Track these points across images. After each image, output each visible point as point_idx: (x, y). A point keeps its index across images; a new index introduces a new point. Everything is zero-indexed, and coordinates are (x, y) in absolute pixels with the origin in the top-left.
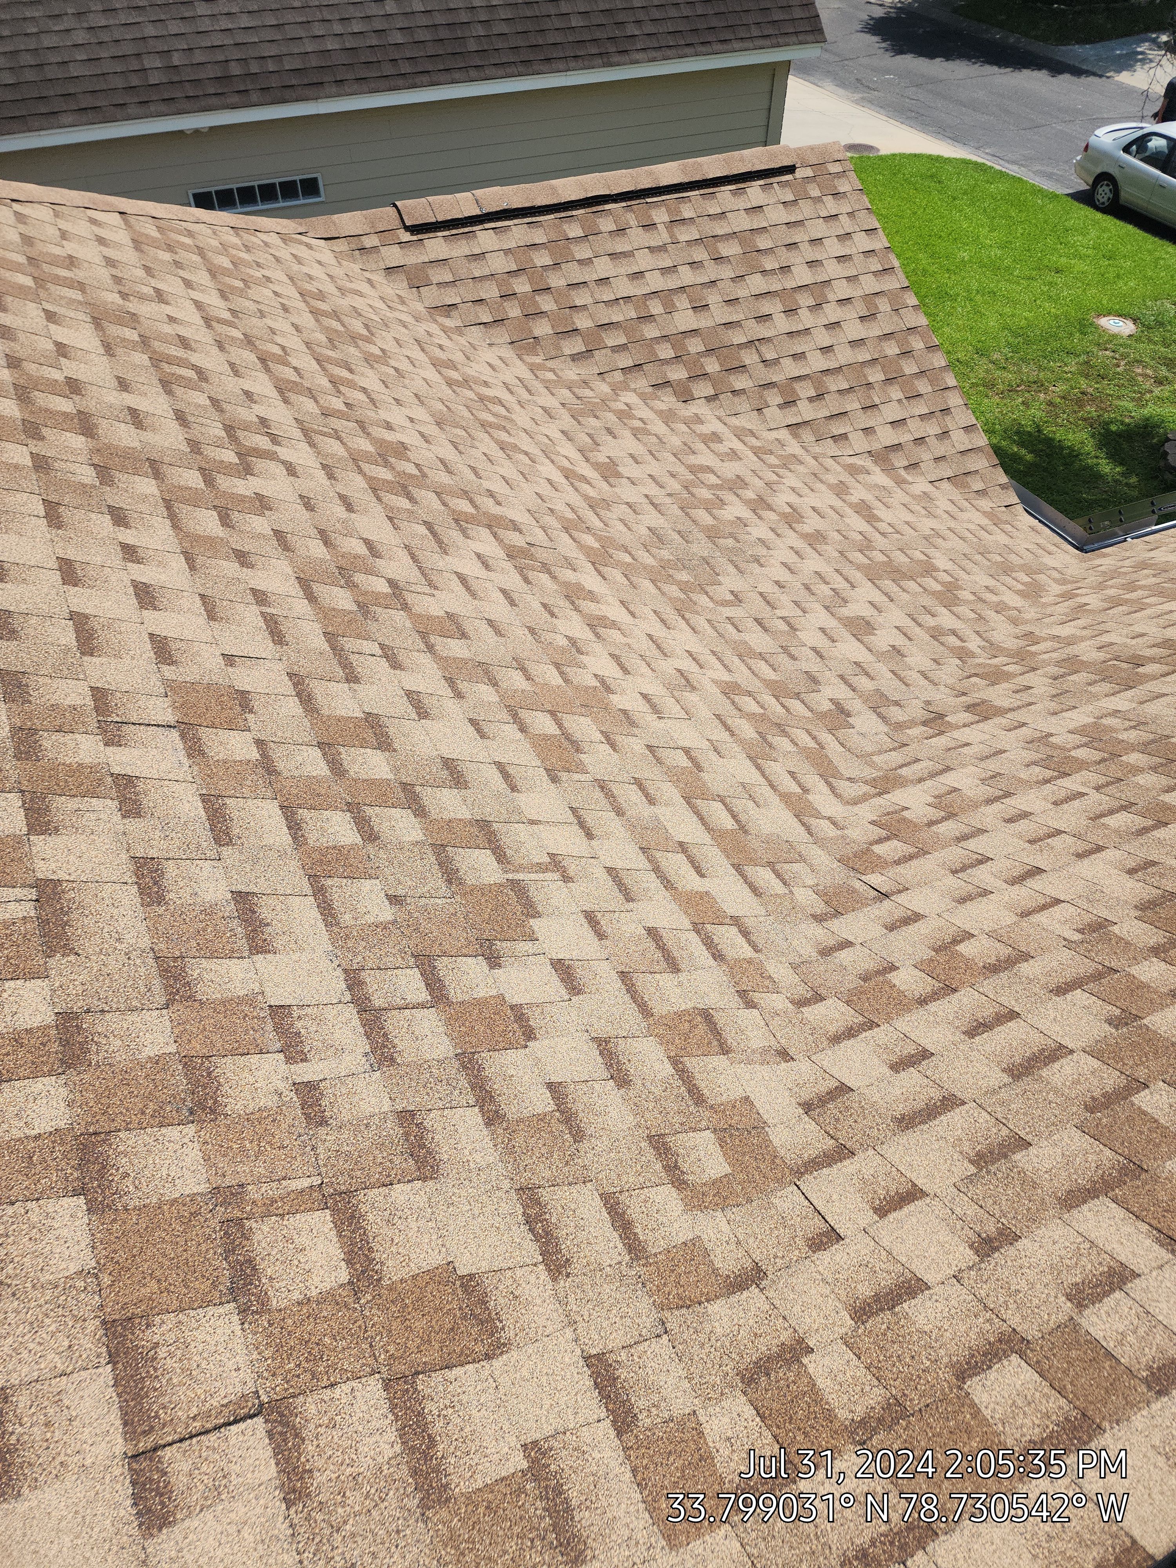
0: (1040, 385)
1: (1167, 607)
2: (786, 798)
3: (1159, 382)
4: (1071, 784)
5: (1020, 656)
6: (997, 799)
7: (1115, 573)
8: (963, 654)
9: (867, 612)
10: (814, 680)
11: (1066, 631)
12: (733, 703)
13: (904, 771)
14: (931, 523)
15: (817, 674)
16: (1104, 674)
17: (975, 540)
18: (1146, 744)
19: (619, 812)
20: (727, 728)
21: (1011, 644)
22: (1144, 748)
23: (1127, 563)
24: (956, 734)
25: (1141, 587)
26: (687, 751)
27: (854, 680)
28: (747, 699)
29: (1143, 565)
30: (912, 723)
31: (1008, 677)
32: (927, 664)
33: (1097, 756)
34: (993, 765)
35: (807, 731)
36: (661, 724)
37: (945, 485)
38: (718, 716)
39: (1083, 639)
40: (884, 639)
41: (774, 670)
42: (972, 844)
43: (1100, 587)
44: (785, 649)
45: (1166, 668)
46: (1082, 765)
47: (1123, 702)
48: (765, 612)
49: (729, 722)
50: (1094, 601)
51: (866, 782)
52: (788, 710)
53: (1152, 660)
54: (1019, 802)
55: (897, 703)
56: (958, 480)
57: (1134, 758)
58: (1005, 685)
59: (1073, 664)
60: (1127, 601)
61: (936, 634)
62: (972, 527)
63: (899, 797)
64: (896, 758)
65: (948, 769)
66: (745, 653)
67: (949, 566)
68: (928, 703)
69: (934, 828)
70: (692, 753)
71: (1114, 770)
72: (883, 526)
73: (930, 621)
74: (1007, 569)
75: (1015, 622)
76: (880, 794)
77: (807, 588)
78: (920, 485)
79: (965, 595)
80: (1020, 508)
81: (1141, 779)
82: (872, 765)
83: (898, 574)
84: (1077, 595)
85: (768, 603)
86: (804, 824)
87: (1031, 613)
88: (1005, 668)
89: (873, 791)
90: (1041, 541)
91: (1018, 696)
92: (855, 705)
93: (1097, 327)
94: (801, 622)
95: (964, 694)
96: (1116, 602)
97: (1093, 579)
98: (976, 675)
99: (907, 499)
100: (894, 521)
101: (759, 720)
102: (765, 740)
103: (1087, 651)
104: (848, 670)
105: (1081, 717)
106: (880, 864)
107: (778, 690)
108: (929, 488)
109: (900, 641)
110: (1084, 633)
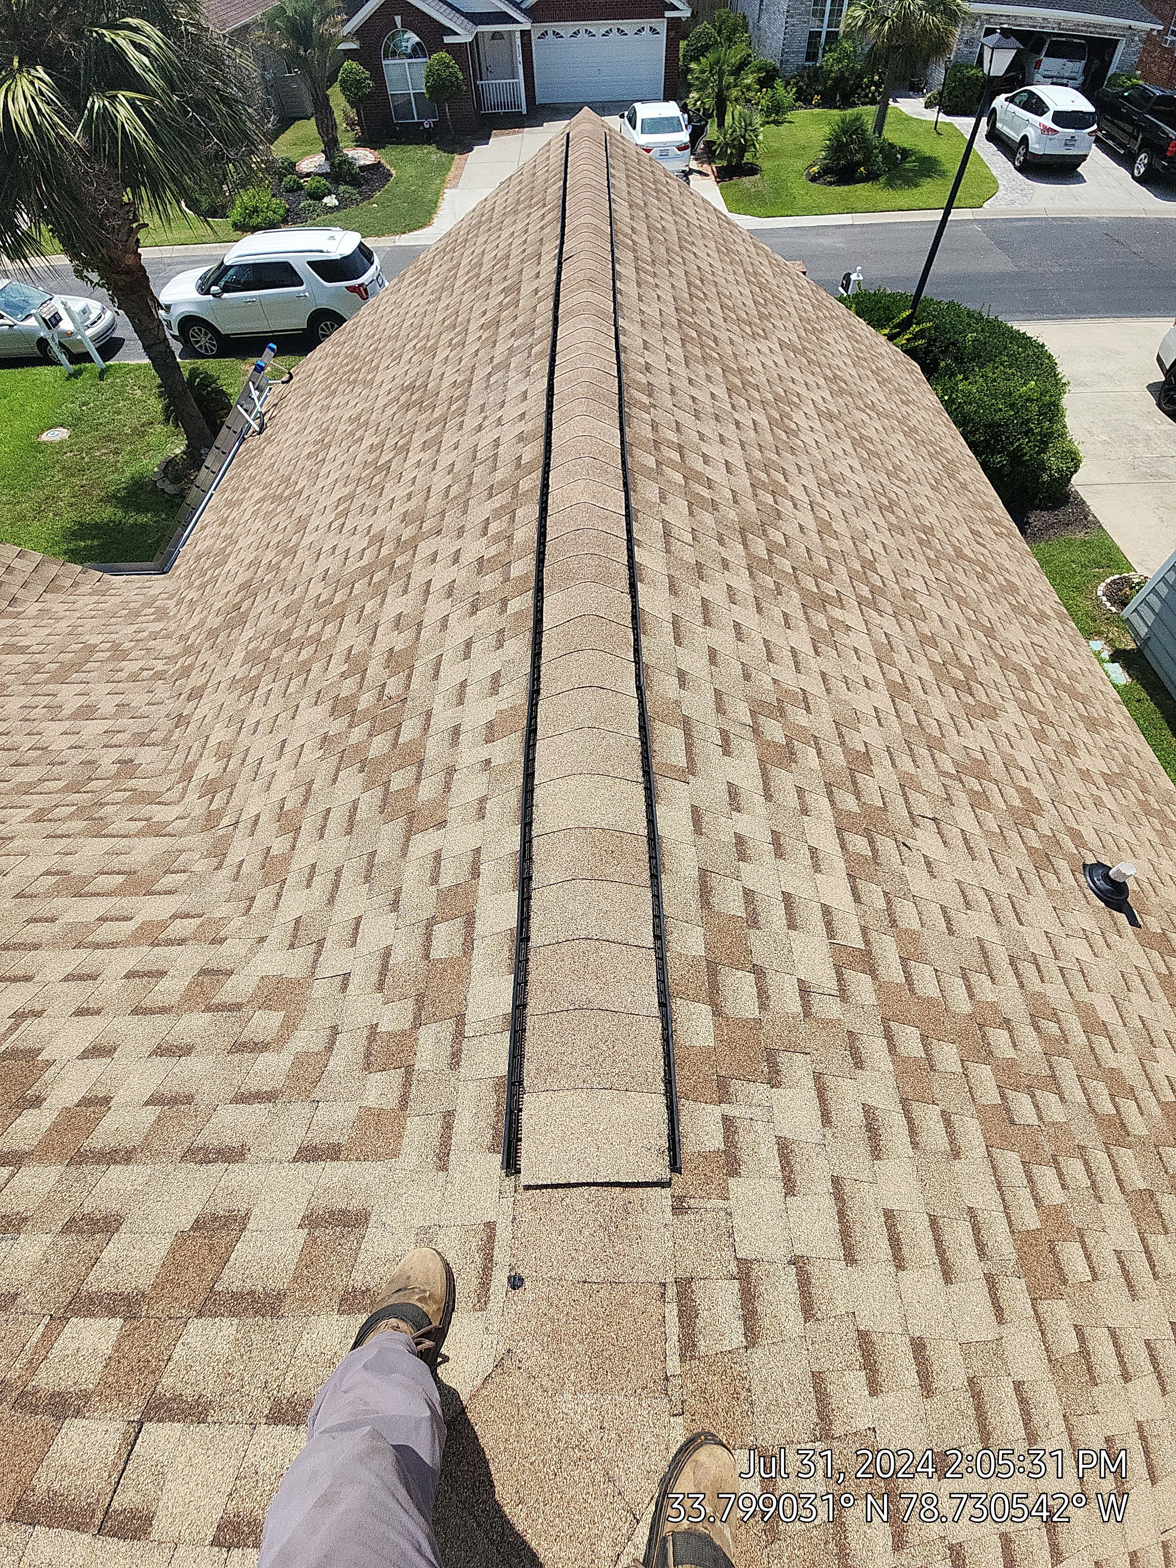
0: (52, 498)
1: (226, 570)
2: (140, 834)
3: (116, 453)
4: (262, 691)
5: (186, 652)
6: (241, 728)
7: (191, 572)
8: (159, 676)
9: (81, 701)
10: (91, 762)
11: (195, 620)
12: (50, 820)
13: (190, 759)
14: (63, 624)
15: (89, 758)
16: (229, 626)
17: (100, 612)
18: (274, 642)
19: (36, 947)
20: (62, 836)
21: (178, 649)
22: (274, 645)
23: (191, 562)
24: (195, 717)
25: (208, 569)
26: (48, 873)
27: (114, 741)
28: (57, 810)
29: (198, 558)
30: (171, 732)
31: (191, 666)
32: (147, 697)
33: (261, 666)
34: (224, 715)
35: (116, 791)
36: (10, 877)
37: (47, 596)
38: (48, 837)
39: (206, 617)
40: (107, 705)
41: (59, 780)
42: (249, 760)
43: (190, 585)
44: (52, 764)
45: (251, 600)
46: (259, 677)
47: (248, 633)
48: (14, 756)
49: (59, 832)
50: (193, 595)
51: (178, 783)
52: (92, 792)
53: (243, 601)
54: (250, 721)
55: (151, 731)
56: (52, 586)
57: (275, 653)
58: (194, 672)
59: (213, 634)
60: (207, 581)
61: (134, 678)
62: (90, 607)
63: (199, 774)
64: (179, 757)
65: (208, 737)
66: (27, 789)
67: (101, 638)
68: (168, 715)
69: (228, 770)
70: (53, 870)
71: (273, 667)
72: (34, 648)
73: (123, 675)
74: (136, 614)
75: (168, 637)
76: (189, 781)
77: (25, 720)
78: (33, 609)
79: (127, 645)
80: (106, 576)
81: (285, 660)
82: (173, 771)
83: (77, 666)
84: (184, 598)
85: (9, 750)
86: (165, 835)
87: (172, 626)
88: (186, 664)
89: (185, 783)
90: (139, 585)
91: (204, 672)
92: (129, 753)
93: (45, 443)
94: (44, 741)
95: (180, 694)
96: (203, 586)
97: (184, 584)
98: (176, 680)
99: (33, 622)
100: (39, 640)
101: (80, 812)
102: (95, 819)
103: (213, 622)
104: (105, 739)
105: (238, 656)
106: (220, 813)
107: (74, 788)
108: (39, 606)
109: (118, 699)
110: (205, 613)
